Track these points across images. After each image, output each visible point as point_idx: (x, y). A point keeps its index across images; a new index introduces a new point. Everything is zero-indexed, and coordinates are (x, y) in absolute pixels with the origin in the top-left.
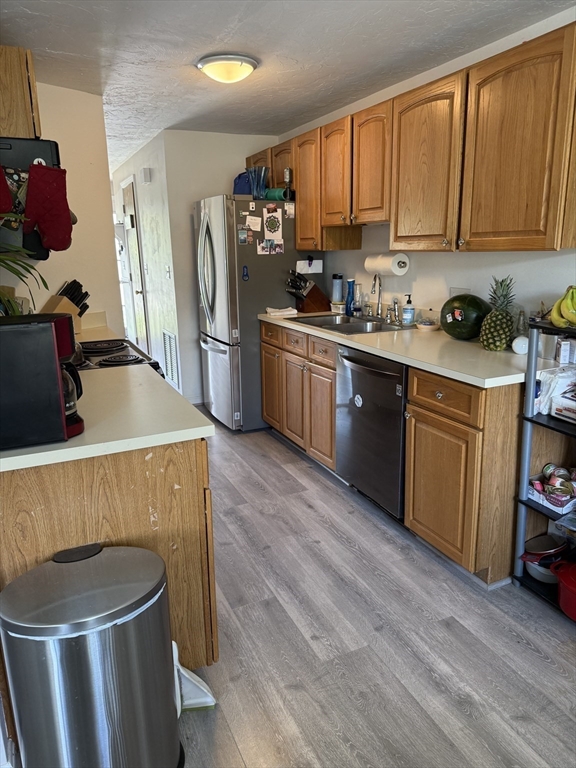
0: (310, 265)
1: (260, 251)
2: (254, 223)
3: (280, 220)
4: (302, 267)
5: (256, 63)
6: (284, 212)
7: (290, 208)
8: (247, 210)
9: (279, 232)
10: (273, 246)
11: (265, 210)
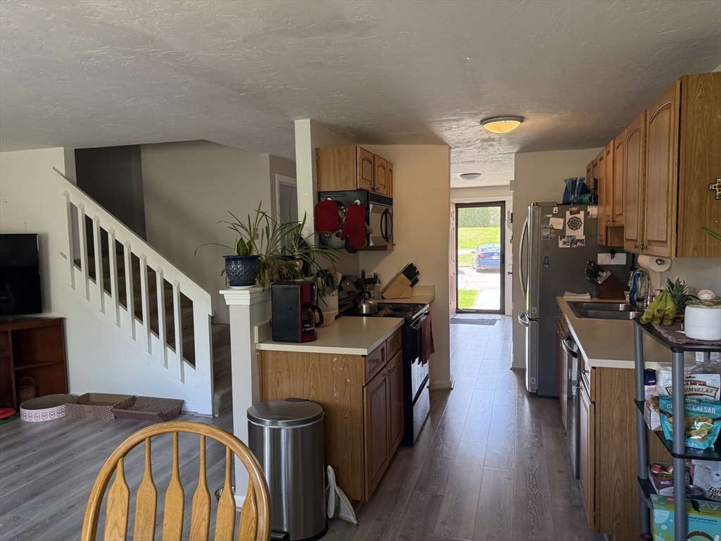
0: (612, 257)
1: (561, 244)
2: (557, 223)
3: (582, 220)
4: (603, 259)
5: (521, 119)
6: (587, 214)
7: (593, 210)
8: (551, 213)
9: (581, 230)
10: (574, 241)
11: (568, 213)
